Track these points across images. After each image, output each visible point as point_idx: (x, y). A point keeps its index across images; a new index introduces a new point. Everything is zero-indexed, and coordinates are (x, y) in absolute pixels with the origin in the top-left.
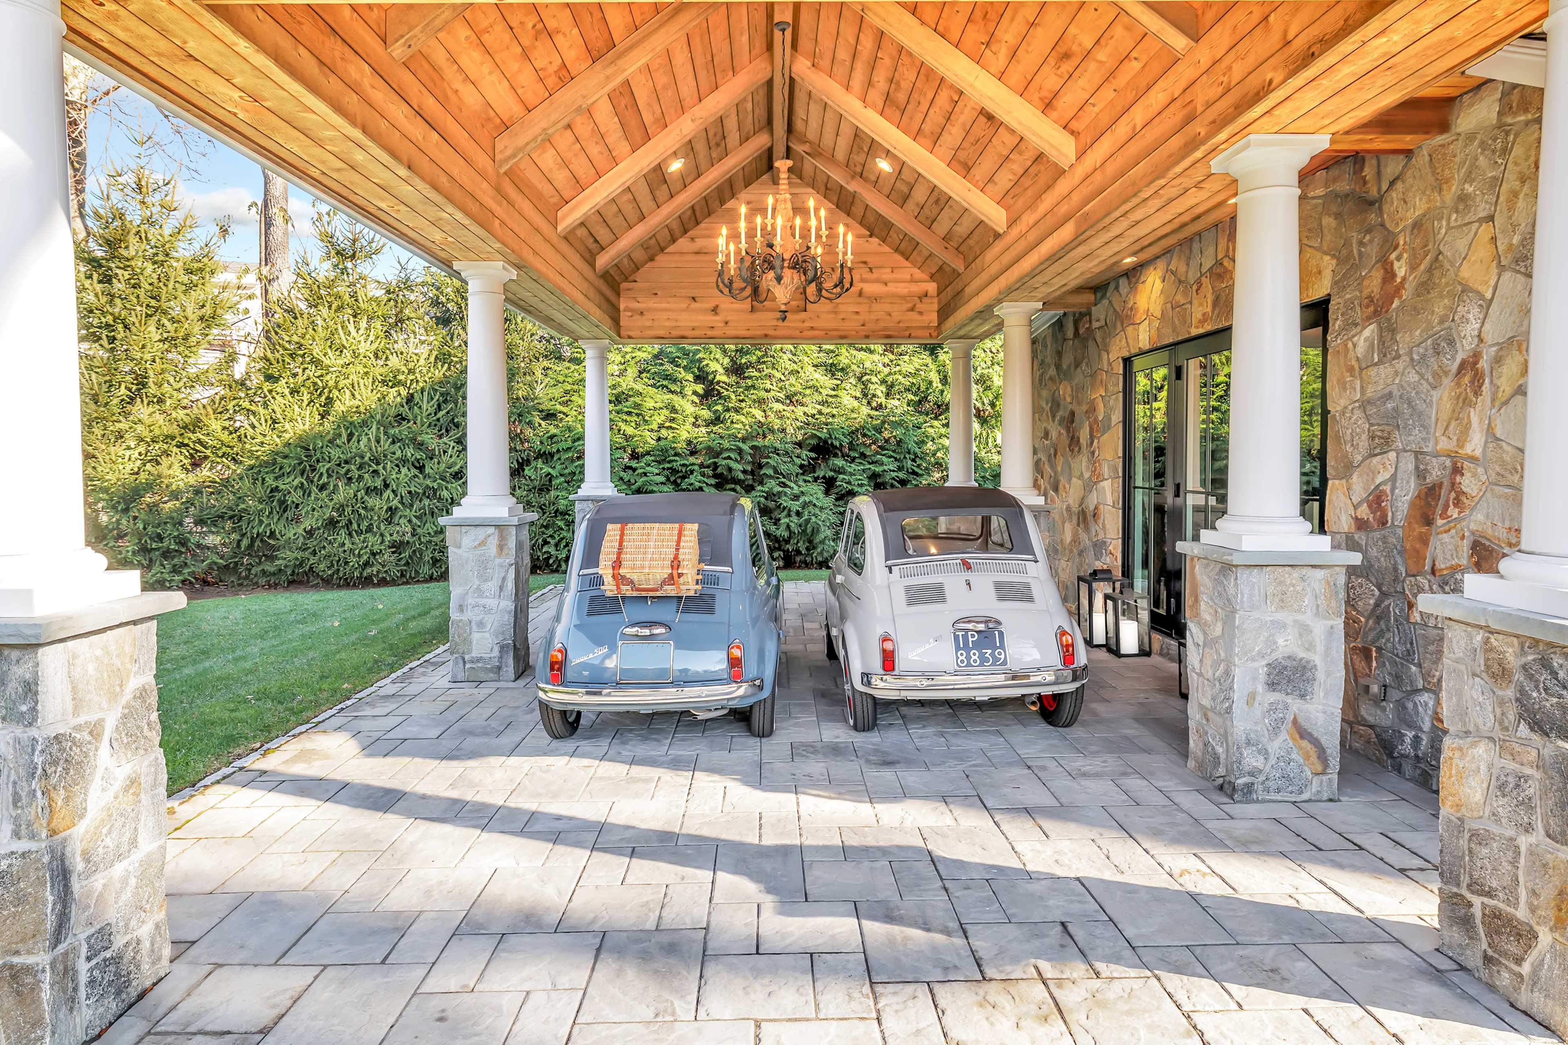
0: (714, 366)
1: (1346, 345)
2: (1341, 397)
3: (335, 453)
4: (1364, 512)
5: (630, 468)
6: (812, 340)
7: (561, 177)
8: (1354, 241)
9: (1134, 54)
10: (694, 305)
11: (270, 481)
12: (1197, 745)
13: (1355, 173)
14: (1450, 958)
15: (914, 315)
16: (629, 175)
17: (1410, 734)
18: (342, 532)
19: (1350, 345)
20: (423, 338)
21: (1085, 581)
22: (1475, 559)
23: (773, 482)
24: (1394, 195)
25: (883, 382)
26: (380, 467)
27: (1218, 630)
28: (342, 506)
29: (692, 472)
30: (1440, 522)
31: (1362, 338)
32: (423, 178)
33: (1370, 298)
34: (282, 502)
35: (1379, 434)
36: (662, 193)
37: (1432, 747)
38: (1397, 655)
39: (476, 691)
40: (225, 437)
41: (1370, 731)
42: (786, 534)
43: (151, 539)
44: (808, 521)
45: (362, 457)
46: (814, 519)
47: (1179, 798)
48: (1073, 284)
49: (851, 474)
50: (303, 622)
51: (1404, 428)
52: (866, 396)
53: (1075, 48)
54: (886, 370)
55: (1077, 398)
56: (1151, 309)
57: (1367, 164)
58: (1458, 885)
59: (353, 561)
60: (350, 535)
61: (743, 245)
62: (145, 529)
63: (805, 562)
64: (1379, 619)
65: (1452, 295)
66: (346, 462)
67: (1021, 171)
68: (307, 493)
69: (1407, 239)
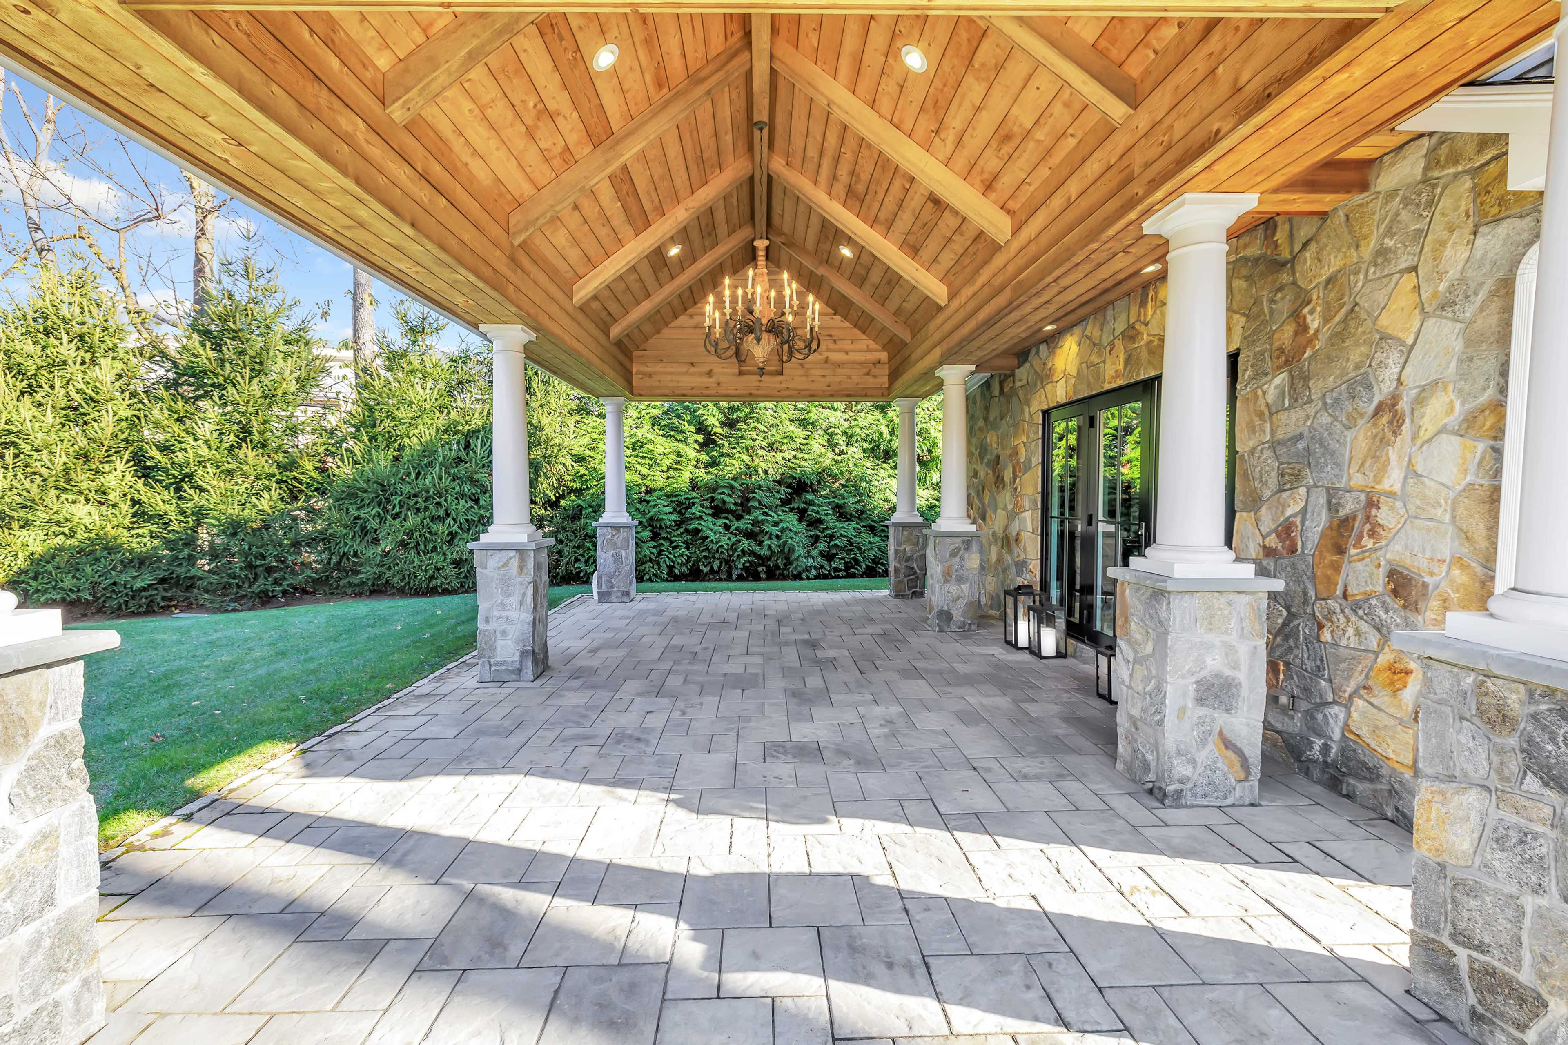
0: (711, 421)
1: (1256, 394)
2: (1250, 439)
3: (406, 489)
4: (1273, 541)
5: (645, 501)
6: (789, 398)
7: (573, 255)
8: (1265, 300)
9: (1070, 131)
10: (693, 370)
11: (353, 511)
12: (1126, 750)
13: (1266, 238)
14: (1426, 1004)
15: (869, 379)
16: (633, 256)
17: (1318, 743)
18: (412, 552)
19: (1260, 392)
20: (479, 397)
21: (1010, 595)
22: (1392, 586)
23: (758, 512)
24: (1308, 255)
25: (845, 433)
26: (442, 500)
27: (1149, 648)
28: (411, 531)
29: (694, 504)
30: (1353, 551)
31: (1273, 386)
32: (428, 237)
33: (1281, 350)
34: (363, 528)
35: (1289, 471)
36: (664, 274)
37: (1342, 755)
38: (1306, 670)
39: (498, 691)
40: (315, 474)
41: (1276, 736)
42: (768, 553)
43: (256, 558)
44: (785, 543)
45: (428, 492)
46: (790, 541)
47: (1116, 802)
48: (1002, 348)
49: (819, 506)
50: (373, 626)
51: (1316, 466)
52: (832, 445)
53: (1016, 129)
54: (846, 424)
55: (1001, 442)
56: (1068, 370)
57: (1279, 230)
58: (1437, 932)
59: (421, 575)
60: (419, 553)
61: (728, 311)
62: (250, 549)
63: (783, 575)
64: (1286, 638)
65: (1369, 343)
66: (415, 496)
67: (962, 251)
68: (382, 521)
69: (1321, 294)
